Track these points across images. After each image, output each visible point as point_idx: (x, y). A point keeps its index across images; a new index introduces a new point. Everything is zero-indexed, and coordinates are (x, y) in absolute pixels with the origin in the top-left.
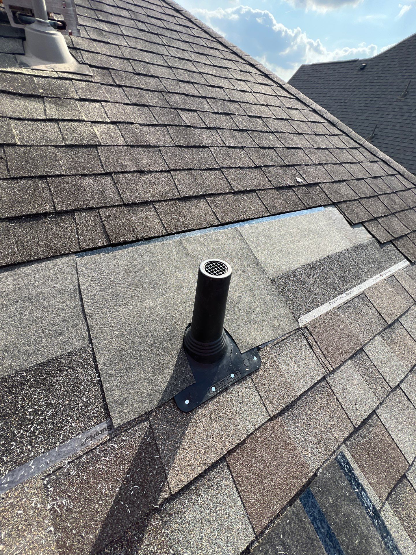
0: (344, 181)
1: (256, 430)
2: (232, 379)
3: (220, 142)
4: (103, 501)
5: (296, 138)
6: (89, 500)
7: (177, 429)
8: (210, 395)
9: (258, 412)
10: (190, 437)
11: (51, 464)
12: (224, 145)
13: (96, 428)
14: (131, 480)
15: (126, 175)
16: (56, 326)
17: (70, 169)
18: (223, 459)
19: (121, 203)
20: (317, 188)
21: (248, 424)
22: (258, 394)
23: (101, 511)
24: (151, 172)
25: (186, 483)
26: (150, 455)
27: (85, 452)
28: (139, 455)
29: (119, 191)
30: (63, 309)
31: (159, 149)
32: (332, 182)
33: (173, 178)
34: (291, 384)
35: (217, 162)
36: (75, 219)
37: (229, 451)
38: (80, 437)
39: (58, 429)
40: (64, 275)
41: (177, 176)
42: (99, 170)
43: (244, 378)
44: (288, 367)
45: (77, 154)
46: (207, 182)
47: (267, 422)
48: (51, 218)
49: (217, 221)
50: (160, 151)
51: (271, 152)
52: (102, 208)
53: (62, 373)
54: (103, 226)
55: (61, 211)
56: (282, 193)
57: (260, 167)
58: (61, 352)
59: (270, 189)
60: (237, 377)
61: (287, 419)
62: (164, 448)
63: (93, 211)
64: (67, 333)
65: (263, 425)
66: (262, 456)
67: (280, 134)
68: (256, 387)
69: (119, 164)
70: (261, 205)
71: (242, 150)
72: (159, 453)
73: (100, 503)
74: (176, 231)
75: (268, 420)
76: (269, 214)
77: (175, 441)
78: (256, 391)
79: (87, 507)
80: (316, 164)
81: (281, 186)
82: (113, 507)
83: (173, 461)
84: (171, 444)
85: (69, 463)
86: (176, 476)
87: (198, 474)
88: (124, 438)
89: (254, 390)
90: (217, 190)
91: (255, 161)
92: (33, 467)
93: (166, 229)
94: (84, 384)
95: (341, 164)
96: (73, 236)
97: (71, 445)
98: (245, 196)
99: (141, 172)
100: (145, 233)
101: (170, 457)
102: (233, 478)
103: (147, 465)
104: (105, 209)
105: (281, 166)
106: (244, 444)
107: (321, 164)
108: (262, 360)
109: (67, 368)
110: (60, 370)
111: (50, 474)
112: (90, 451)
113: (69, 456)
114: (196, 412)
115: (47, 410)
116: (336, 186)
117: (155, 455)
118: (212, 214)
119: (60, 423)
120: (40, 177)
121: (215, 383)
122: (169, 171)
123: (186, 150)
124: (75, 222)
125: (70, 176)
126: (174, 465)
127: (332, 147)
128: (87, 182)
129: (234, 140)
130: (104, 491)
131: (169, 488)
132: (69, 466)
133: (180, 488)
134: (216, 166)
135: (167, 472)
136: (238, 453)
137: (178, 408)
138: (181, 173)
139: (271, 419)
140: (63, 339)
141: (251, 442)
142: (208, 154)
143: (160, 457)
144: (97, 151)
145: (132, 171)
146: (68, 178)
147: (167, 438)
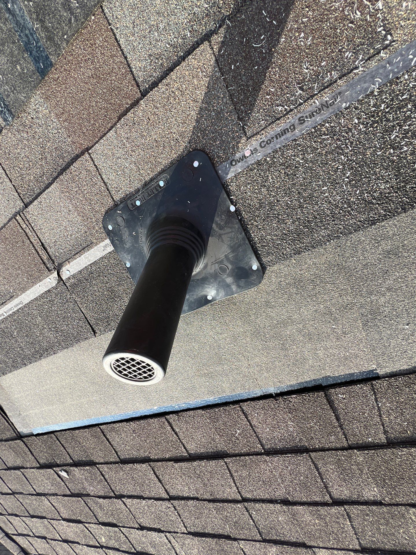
0: (9, 469)
1: (105, 134)
2: (138, 198)
3: (173, 541)
4: (302, 22)
5: (71, 537)
6: (321, 21)
7: (207, 127)
8: (166, 175)
9: (104, 157)
10: (189, 118)
11: (383, 63)
12: (167, 534)
13: (322, 119)
14: (264, 54)
15: (309, 500)
16: (398, 265)
17: (403, 516)
18: (144, 94)
19: (313, 455)
20: (42, 461)
21: (115, 141)
22: (106, 180)
23: (303, 8)
24: (271, 501)
25: (190, 57)
26: (241, 89)
27: (335, 85)
28: (257, 88)
29: (319, 473)
30: (389, 289)
31: (261, 536)
32: (23, 468)
33: (238, 489)
34: (64, 196)
35: (176, 509)
36: (385, 432)
37: (138, 104)
38: (344, 104)
39: (378, 113)
40: (393, 342)
41: (231, 493)
42: (354, 510)
43: (124, 200)
44: (70, 218)
45: (393, 540)
46: (188, 480)
47: (93, 146)
49: (171, 421)
50: (260, 534)
51: (102, 518)
52: (343, 449)
53: (381, 193)
54: (338, 419)
55: (412, 447)
56: (87, 457)
57: (117, 497)
58: (387, 225)
59: (102, 464)
60: (133, 202)
61: (68, 152)
62: (223, 100)
63: (357, 443)
64: (379, 254)
65: (97, 142)
66: (97, 102)
67: (91, 543)
68: (108, 190)
69: (322, 519)
70: (113, 441)
71: (142, 525)
72: (230, 92)
73: (307, 19)
74: (227, 408)
75: (91, 148)
76: (101, 427)
77: (209, 111)
78: (108, 184)
79: (323, 12)
80: (44, 495)
81: (88, 468)
82: (287, 16)
83: (209, 84)
84: (213, 107)
85: (357, 68)
86: (204, 64)
87: (175, 71)
88: (280, 108)
89: (110, 186)
90: (173, 466)
91: (123, 506)
92: (411, 57)
93: (243, 410)
94: (346, 179)
95: (13, 493)
96: (386, 405)
97: (356, 93)
98: (135, 454)
99: (286, 502)
100: (273, 406)
101: (214, 89)
102: (131, 71)
103: (244, 75)
104: (338, 446)
105: (88, 495)
106: (120, 116)
107: (38, 494)
108: (101, 225)
109: (374, 201)
110: (383, 198)
111: (383, 49)
112: (327, 87)
113: (357, 77)
114: (184, 151)
115: (398, 139)
116: (18, 462)
117: (234, 89)
118: (177, 430)
119: (377, 122)
121: (159, 192)
122: (245, 500)
123: (221, 532)
124: (384, 427)
125: (402, 505)
126: (208, 79)
127: (24, 519)
128: (372, 492)
129: (154, 542)
130: (302, 35)
131: (212, 48)
132: (356, 63)
133: (197, 49)
134: (176, 503)
135: (216, 69)
136: (127, 104)
137: (208, 155)
138: (225, 496)
139: (88, 149)
140: (386, 245)
141: (110, 119)
142: (188, 522)
143: (227, 87)
144: (359, 542)
145: (301, 505)
146: (405, 501)
147: (220, 114)
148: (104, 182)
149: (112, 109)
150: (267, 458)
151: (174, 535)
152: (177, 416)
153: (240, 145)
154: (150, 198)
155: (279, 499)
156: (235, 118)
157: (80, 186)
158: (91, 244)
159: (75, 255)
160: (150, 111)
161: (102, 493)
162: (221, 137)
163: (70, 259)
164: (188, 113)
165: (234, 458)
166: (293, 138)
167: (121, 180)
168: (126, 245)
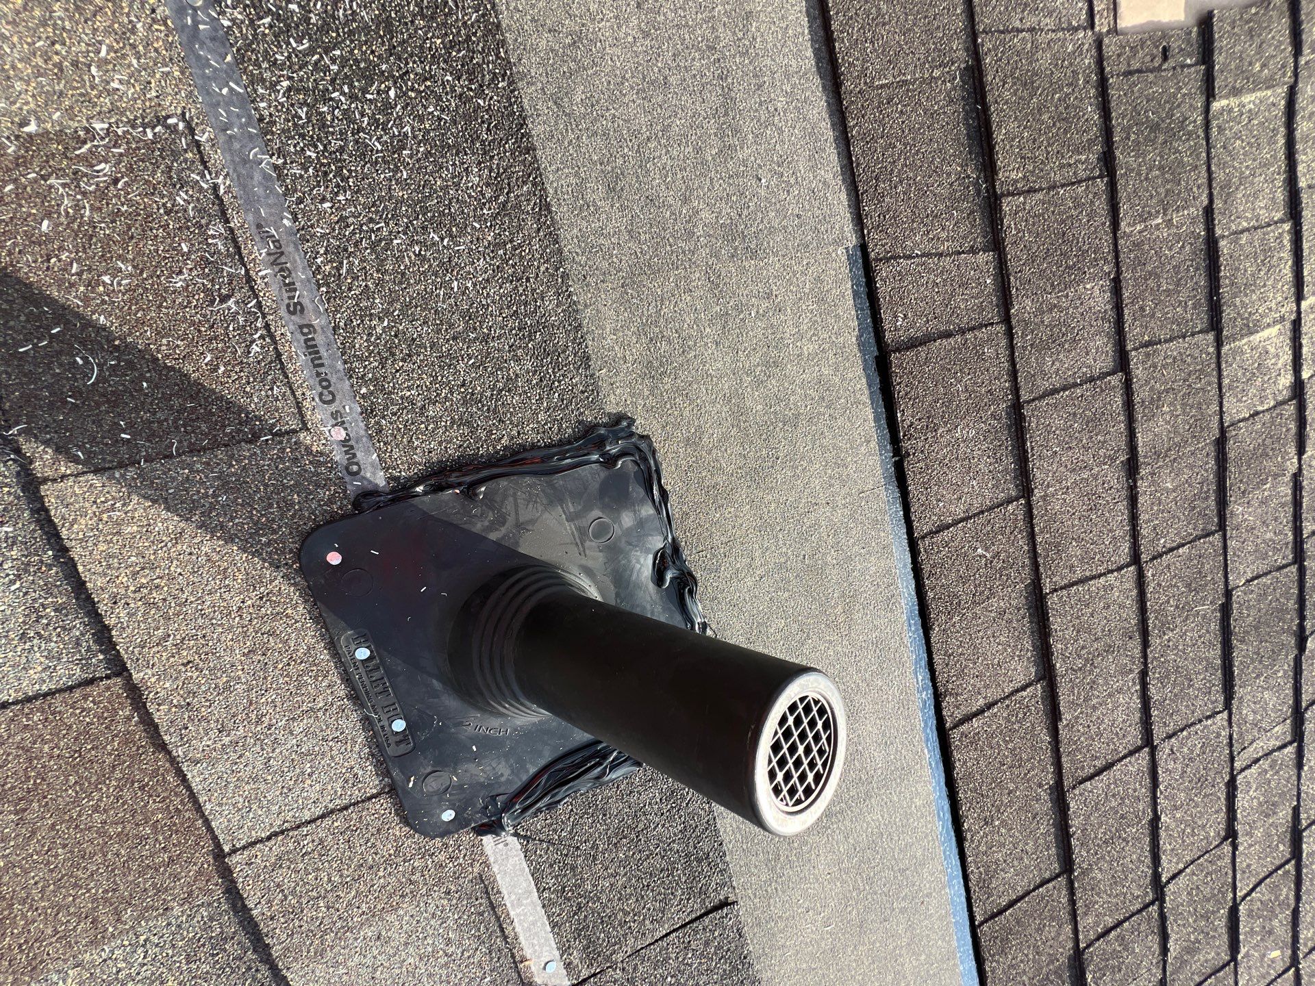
1: (193, 797)
2: (386, 723)
3: (1250, 753)
4: (77, 274)
6: (91, 237)
7: (251, 517)
8: (345, 637)
9: (254, 807)
10: (215, 557)
11: (222, 139)
12: (1237, 765)
13: (304, 268)
14: (119, 363)
15: (1122, 418)
16: (638, 177)
17: (1138, 245)
18: (118, 668)
19: (1025, 396)
21: (220, 768)
22: (319, 812)
23: (48, 268)
24: (1133, 500)
25: (64, 533)
26: (184, 426)
27: (238, 233)
28: (194, 390)
29: (1064, 389)
30: (686, 200)
31: (1213, 533)
33: (1112, 571)
34: (332, 948)
35: (1174, 734)
36: (973, 251)
37: (138, 689)
38: (285, 222)
39: (323, 165)
40: (793, 209)
41: (1122, 586)
42: (1135, 332)
43: (383, 763)
44: (398, 938)
45: (1187, 270)
46: (1101, 691)
47: (215, 838)
48: (976, 184)
49: (958, 715)
50: (1208, 535)
51: (1216, 951)
52: (1010, 334)
53: (488, 185)
54: (948, 335)
55: (1001, 210)
56: (1060, 977)
57: (1160, 897)
58: (555, 185)
59: (1076, 931)
60: (392, 740)
61: (211, 919)
62: (198, 472)
63: (997, 306)
64: (612, 206)
65: (207, 822)
66: (96, 809)
68: (346, 808)
69: (1159, 398)
70: (1014, 889)
71: (1223, 833)
72: (184, 453)
73: (75, 265)
74: (926, 568)
75: (218, 845)
76: (979, 919)
77: (212, 508)
78: (331, 806)
79: (73, 231)
81: (1089, 977)
82: (51, 301)
83: (146, 497)
84: (206, 496)
85: (215, 188)
86: (95, 502)
87: (86, 576)
88: (255, 348)
89: (338, 801)
90: (1070, 726)
91: (1181, 880)
92: (225, 91)
93: (932, 533)
94: (445, 243)
96: (918, 242)
97: (267, 197)
98: (1045, 827)
99: (1132, 467)
100: (922, 464)
101: (165, 487)
102: (45, 695)
103: (154, 413)
104: (1004, 343)
106: (153, 744)
108: (438, 842)
109: (502, 199)
110: (498, 182)
111: (193, 134)
112: (238, 248)
113: (235, 190)
114: (295, 585)
115: (385, 138)
117: (180, 442)
118: (981, 702)
119: (341, 168)
120: (1108, 161)
121: (382, 662)
122: (1136, 559)
123: (1215, 626)
124: (963, 252)
125: (1116, 244)
126: (135, 498)
128: (1096, 295)
129: (1260, 804)
130: (106, 279)
131: (63, 477)
132: (205, 186)
133: (52, 513)
134: (1158, 732)
135: (117, 475)
136: (129, 719)
137: (319, 526)
138: (1130, 602)
139: (219, 855)
140: (596, 192)
141: (155, 773)
142: (1202, 705)
143: (171, 456)
144: (1199, 332)
145: (1135, 437)
146: (1109, 237)
147: (228, 483)
148: (323, 816)
149: (128, 766)
150: (1038, 493)
151: (1236, 747)
152: (945, 697)
153: (314, 449)
154: (393, 689)
155: (1127, 480)
156: (249, 450)
157: (314, 894)
158: (483, 881)
159: (505, 938)
160: (168, 659)
161: (1154, 942)
162: (285, 487)
163: (513, 956)
164: (202, 559)
165: (1042, 569)
166: (330, 332)
167: (329, 765)
168: (502, 775)
